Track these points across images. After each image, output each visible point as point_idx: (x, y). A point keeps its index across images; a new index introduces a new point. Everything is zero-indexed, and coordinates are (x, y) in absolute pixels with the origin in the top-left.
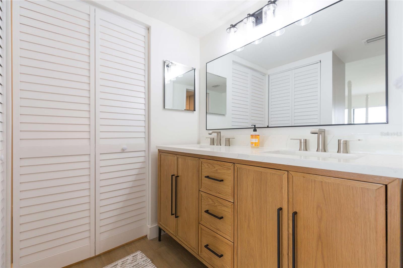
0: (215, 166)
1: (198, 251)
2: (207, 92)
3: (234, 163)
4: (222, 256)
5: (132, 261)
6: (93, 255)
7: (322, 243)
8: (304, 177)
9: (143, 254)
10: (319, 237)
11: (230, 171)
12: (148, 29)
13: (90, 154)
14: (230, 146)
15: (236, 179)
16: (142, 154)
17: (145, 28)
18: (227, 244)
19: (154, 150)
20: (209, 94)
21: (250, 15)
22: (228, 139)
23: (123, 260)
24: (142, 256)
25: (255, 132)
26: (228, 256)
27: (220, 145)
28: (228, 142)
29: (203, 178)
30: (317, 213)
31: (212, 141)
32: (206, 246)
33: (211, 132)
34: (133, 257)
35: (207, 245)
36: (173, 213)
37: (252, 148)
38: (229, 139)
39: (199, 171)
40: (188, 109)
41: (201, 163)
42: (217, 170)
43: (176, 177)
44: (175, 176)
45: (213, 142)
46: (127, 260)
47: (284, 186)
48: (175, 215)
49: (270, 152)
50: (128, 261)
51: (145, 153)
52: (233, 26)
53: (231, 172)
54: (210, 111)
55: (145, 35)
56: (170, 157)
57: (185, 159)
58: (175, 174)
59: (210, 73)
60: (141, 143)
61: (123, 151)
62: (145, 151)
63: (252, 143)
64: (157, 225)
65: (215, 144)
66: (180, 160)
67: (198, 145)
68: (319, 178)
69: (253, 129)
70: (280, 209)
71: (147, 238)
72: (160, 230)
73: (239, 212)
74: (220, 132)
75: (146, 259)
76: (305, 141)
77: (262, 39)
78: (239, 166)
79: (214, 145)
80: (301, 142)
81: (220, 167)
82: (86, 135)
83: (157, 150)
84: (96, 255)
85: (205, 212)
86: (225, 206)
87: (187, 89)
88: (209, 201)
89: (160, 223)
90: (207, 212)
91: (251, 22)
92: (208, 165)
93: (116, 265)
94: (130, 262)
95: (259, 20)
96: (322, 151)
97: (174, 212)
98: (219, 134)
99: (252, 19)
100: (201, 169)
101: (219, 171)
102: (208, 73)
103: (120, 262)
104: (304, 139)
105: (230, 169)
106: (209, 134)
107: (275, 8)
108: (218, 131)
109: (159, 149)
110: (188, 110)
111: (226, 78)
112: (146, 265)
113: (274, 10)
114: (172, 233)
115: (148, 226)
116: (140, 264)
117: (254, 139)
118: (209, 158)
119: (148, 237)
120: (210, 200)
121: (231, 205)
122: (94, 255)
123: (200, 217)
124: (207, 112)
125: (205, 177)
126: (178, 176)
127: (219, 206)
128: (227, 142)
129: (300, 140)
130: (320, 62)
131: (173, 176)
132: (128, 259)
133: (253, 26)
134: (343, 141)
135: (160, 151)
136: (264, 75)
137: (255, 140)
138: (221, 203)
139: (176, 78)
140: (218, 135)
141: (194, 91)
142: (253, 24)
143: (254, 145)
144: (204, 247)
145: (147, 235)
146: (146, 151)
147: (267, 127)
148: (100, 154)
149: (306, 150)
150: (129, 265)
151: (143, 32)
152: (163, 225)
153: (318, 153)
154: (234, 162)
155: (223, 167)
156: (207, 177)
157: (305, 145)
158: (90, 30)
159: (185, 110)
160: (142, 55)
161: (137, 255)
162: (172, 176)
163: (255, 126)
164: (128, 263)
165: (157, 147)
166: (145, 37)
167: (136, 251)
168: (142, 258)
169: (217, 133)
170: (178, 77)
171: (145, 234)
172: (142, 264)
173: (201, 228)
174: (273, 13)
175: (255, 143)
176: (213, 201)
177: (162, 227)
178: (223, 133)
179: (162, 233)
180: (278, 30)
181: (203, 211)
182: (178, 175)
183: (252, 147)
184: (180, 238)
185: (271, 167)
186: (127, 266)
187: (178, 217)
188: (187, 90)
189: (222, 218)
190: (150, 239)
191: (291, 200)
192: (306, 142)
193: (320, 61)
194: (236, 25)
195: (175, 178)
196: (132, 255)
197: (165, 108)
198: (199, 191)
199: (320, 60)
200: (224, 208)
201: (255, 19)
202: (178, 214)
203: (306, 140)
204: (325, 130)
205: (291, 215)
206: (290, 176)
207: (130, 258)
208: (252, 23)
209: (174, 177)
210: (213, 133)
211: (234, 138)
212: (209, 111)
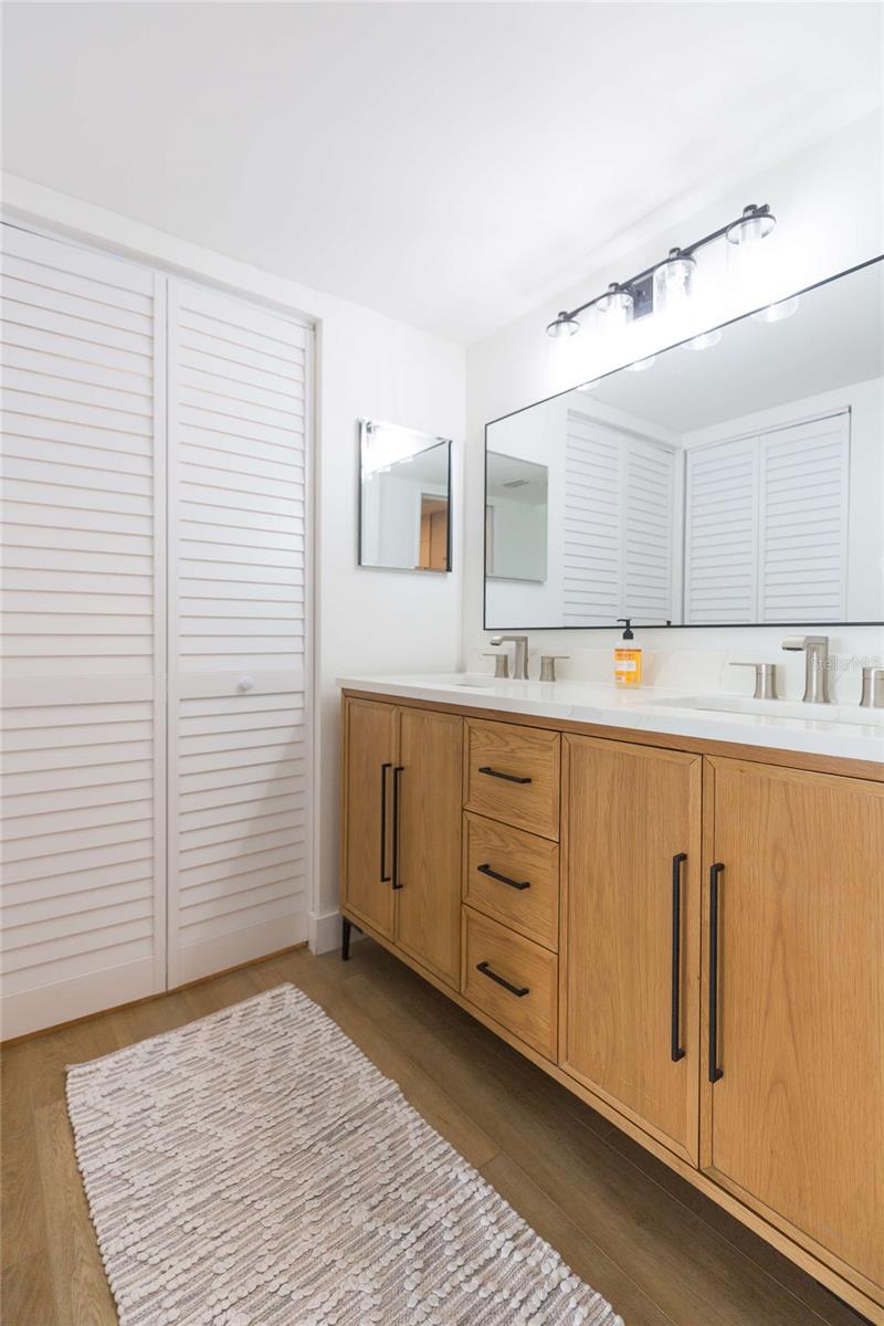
0: (507, 739)
1: (458, 981)
2: (488, 503)
3: (561, 732)
4: (525, 992)
5: (271, 1008)
6: (161, 989)
7: (784, 944)
8: (742, 771)
9: (301, 993)
10: (779, 930)
11: (551, 753)
12: (314, 329)
13: (152, 701)
14: (554, 679)
15: (565, 777)
16: (296, 701)
17: (306, 325)
18: (541, 958)
19: (330, 690)
20: (492, 507)
21: (618, 288)
22: (549, 661)
23: (245, 1005)
24: (297, 997)
25: (628, 642)
26: (542, 993)
27: (527, 677)
28: (550, 669)
29: (475, 773)
30: (773, 866)
31: (501, 664)
32: (483, 967)
33: (497, 637)
34: (273, 998)
35: (485, 964)
36: (386, 876)
37: (619, 688)
38: (553, 659)
39: (463, 753)
40: (427, 566)
41: (470, 732)
42: (513, 751)
43: (396, 770)
44: (393, 767)
45: (503, 668)
46: (255, 1006)
47: (691, 793)
48: (392, 881)
49: (666, 702)
50: (259, 1008)
51: (304, 701)
52: (567, 317)
53: (552, 756)
54: (497, 569)
55: (303, 347)
56: (379, 713)
57: (423, 719)
58: (393, 761)
59: (494, 453)
60: (292, 669)
61: (243, 692)
62: (303, 692)
63: (619, 674)
64: (337, 912)
65: (511, 675)
66: (407, 720)
67: (460, 678)
68: (781, 774)
69: (624, 630)
70: (682, 858)
71: (309, 951)
72: (347, 926)
73: (572, 866)
74: (526, 639)
75: (308, 1005)
76: (770, 672)
77: (653, 358)
78: (573, 739)
79: (506, 676)
80: (758, 674)
81: (521, 743)
82: (142, 646)
83: (339, 692)
84: (170, 988)
85: (479, 868)
86: (534, 852)
87: (423, 494)
88: (490, 840)
89: (348, 905)
90: (485, 869)
91: (619, 307)
92: (487, 737)
93: (228, 1018)
94: (265, 1011)
95: (644, 300)
96: (817, 701)
97: (389, 873)
98: (523, 643)
99: (624, 299)
100: (470, 749)
101: (519, 754)
102: (491, 452)
103: (236, 1010)
104: (767, 666)
105: (551, 748)
106: (493, 644)
107: (689, 272)
108: (520, 636)
109: (346, 687)
110: (426, 569)
111: (546, 467)
112: (309, 1020)
113: (687, 278)
114: (383, 933)
115: (312, 914)
116: (293, 1017)
117: (625, 662)
118: (493, 716)
119: (312, 948)
120: (492, 836)
121: (551, 848)
122: (164, 990)
123: (465, 883)
124: (488, 574)
125: (481, 770)
126: (401, 769)
127: (518, 852)
128: (547, 671)
129: (758, 668)
130: (850, 411)
131: (387, 769)
132: (259, 1004)
133: (627, 320)
134: (876, 673)
135: (347, 693)
136: (669, 450)
137: (629, 666)
138: (525, 846)
139: (392, 465)
140: (518, 646)
141: (446, 500)
142: (627, 313)
143: (624, 678)
144: (475, 968)
145: (307, 942)
146: (306, 694)
147: (665, 624)
148: (181, 700)
149: (774, 696)
150: (264, 1018)
151: (299, 336)
152: (357, 913)
153: (807, 705)
154: (559, 729)
155: (531, 742)
156: (487, 771)
157: (770, 683)
158: (153, 343)
159: (417, 568)
160: (296, 407)
161: (284, 993)
162: (384, 766)
163: (628, 622)
164: (259, 1014)
165: (338, 680)
166: (303, 350)
167: (279, 983)
168: (297, 1003)
169: (516, 640)
170: (398, 463)
171: (300, 940)
172: (301, 1018)
173: (468, 917)
174: (683, 287)
175: (629, 673)
176: (503, 841)
177: (351, 919)
178: (534, 640)
179: (354, 937)
180: (700, 335)
181: (474, 868)
182: (403, 765)
183: (620, 686)
184: (407, 950)
185: (659, 745)
186: (257, 1020)
187: (401, 886)
188: (426, 497)
189: (527, 885)
190: (319, 953)
191: (709, 833)
192: (773, 674)
193: (847, 410)
194: (575, 313)
195: (394, 775)
196: (269, 994)
197: (363, 564)
198: (463, 809)
199: (848, 403)
200: (531, 859)
201: (631, 299)
202: (401, 879)
203: (773, 666)
204: (827, 638)
205: (707, 873)
206: (708, 769)
207: (264, 1000)
208: (625, 310)
209: (390, 773)
210: (504, 643)
211: (568, 658)
212: (492, 571)
